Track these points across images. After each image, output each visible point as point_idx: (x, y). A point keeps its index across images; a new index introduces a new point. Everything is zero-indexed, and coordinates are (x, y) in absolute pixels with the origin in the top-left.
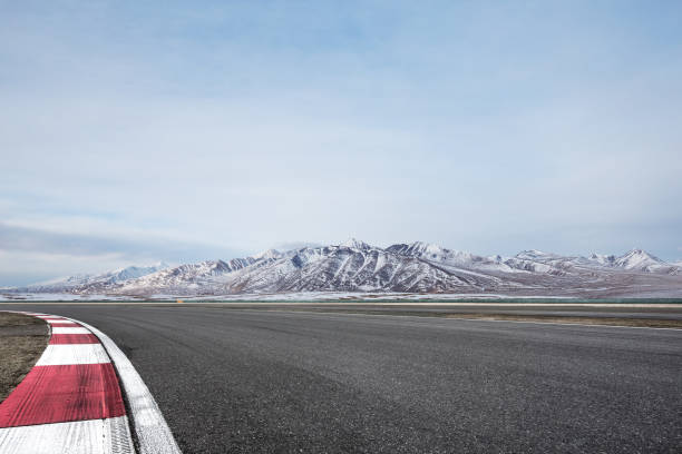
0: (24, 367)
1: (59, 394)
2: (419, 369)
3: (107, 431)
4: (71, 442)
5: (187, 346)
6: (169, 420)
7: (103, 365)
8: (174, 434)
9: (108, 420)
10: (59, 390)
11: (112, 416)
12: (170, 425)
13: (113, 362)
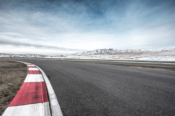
0: (21, 83)
1: (31, 93)
2: (123, 85)
3: (43, 107)
4: (34, 112)
5: (64, 76)
6: (60, 103)
7: (42, 82)
8: (61, 108)
9: (44, 103)
10: (31, 92)
11: (45, 102)
12: (60, 105)
13: (45, 81)
